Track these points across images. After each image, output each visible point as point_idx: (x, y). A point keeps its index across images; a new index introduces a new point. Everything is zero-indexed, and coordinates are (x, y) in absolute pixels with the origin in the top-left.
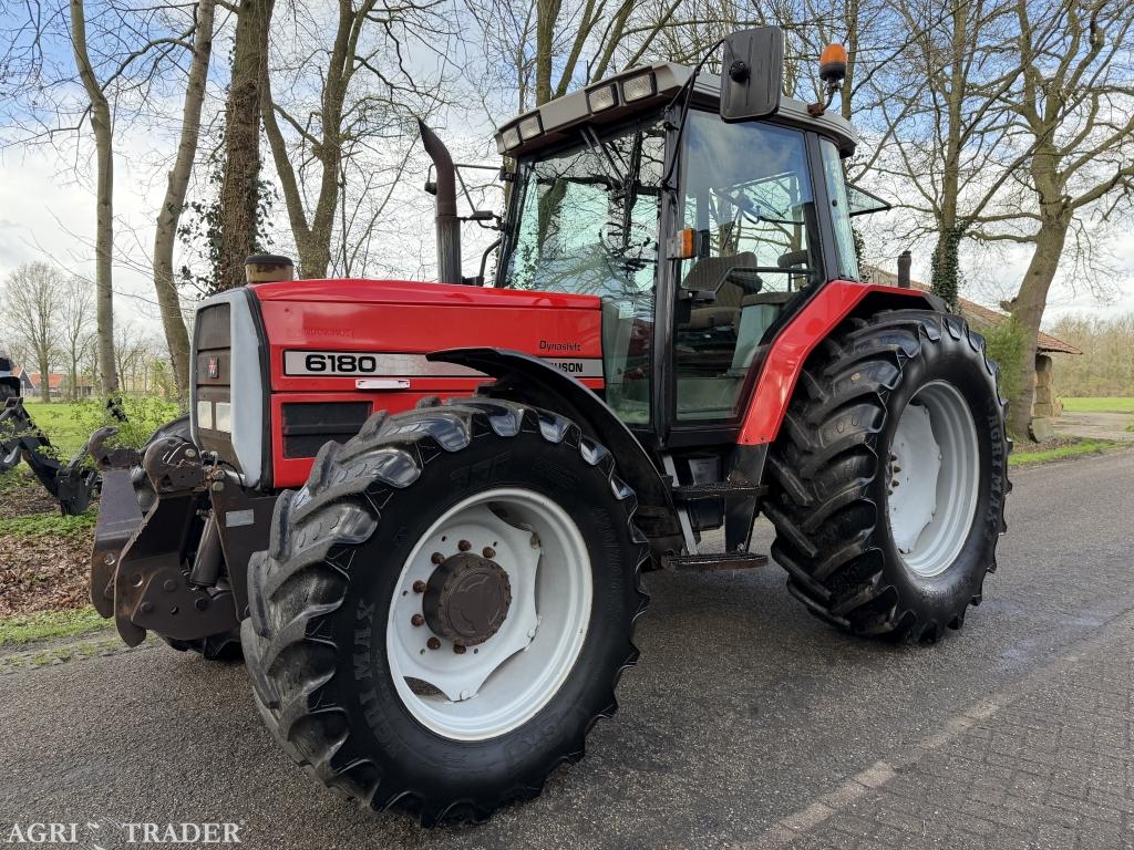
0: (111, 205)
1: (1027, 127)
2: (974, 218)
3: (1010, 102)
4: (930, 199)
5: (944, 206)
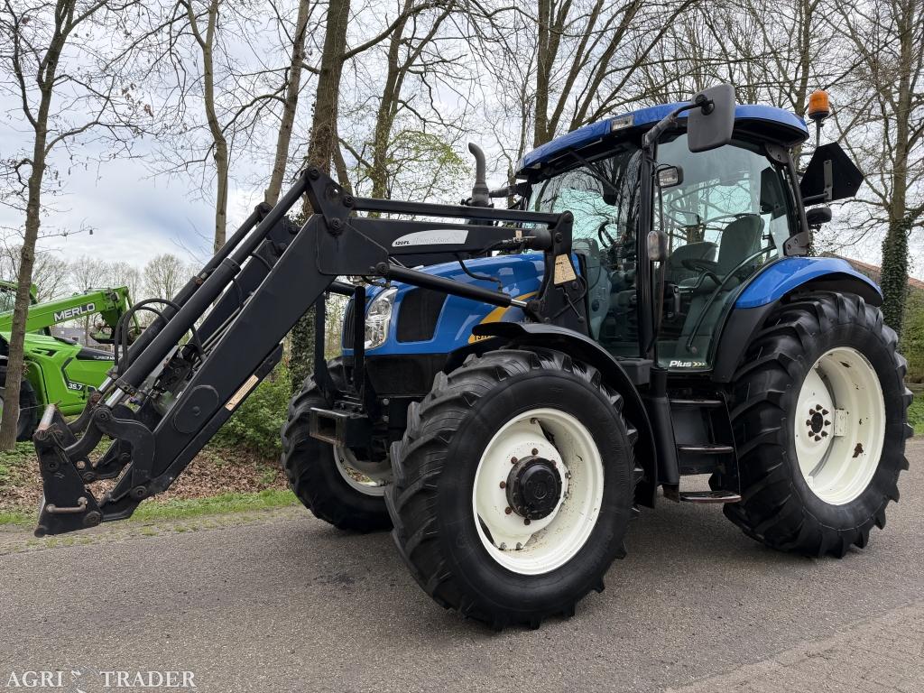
4: (881, 195)
5: (893, 200)
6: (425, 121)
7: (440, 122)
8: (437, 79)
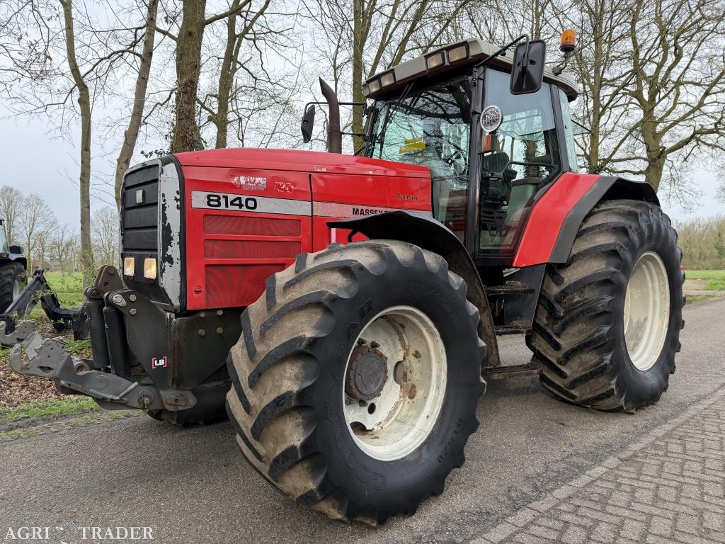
0: (89, 151)
1: (637, 105)
2: (609, 160)
3: (626, 90)
4: (582, 148)
5: (591, 152)
6: (256, 79)
7: (267, 80)
8: (267, 46)
